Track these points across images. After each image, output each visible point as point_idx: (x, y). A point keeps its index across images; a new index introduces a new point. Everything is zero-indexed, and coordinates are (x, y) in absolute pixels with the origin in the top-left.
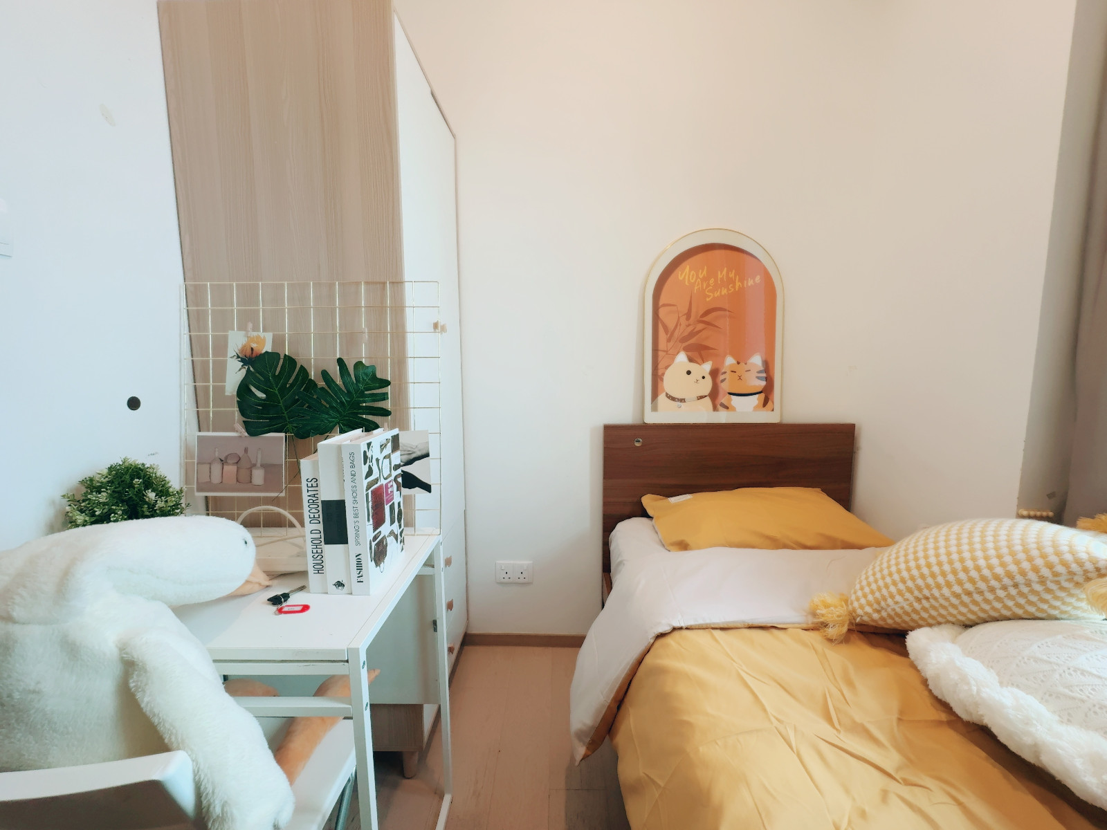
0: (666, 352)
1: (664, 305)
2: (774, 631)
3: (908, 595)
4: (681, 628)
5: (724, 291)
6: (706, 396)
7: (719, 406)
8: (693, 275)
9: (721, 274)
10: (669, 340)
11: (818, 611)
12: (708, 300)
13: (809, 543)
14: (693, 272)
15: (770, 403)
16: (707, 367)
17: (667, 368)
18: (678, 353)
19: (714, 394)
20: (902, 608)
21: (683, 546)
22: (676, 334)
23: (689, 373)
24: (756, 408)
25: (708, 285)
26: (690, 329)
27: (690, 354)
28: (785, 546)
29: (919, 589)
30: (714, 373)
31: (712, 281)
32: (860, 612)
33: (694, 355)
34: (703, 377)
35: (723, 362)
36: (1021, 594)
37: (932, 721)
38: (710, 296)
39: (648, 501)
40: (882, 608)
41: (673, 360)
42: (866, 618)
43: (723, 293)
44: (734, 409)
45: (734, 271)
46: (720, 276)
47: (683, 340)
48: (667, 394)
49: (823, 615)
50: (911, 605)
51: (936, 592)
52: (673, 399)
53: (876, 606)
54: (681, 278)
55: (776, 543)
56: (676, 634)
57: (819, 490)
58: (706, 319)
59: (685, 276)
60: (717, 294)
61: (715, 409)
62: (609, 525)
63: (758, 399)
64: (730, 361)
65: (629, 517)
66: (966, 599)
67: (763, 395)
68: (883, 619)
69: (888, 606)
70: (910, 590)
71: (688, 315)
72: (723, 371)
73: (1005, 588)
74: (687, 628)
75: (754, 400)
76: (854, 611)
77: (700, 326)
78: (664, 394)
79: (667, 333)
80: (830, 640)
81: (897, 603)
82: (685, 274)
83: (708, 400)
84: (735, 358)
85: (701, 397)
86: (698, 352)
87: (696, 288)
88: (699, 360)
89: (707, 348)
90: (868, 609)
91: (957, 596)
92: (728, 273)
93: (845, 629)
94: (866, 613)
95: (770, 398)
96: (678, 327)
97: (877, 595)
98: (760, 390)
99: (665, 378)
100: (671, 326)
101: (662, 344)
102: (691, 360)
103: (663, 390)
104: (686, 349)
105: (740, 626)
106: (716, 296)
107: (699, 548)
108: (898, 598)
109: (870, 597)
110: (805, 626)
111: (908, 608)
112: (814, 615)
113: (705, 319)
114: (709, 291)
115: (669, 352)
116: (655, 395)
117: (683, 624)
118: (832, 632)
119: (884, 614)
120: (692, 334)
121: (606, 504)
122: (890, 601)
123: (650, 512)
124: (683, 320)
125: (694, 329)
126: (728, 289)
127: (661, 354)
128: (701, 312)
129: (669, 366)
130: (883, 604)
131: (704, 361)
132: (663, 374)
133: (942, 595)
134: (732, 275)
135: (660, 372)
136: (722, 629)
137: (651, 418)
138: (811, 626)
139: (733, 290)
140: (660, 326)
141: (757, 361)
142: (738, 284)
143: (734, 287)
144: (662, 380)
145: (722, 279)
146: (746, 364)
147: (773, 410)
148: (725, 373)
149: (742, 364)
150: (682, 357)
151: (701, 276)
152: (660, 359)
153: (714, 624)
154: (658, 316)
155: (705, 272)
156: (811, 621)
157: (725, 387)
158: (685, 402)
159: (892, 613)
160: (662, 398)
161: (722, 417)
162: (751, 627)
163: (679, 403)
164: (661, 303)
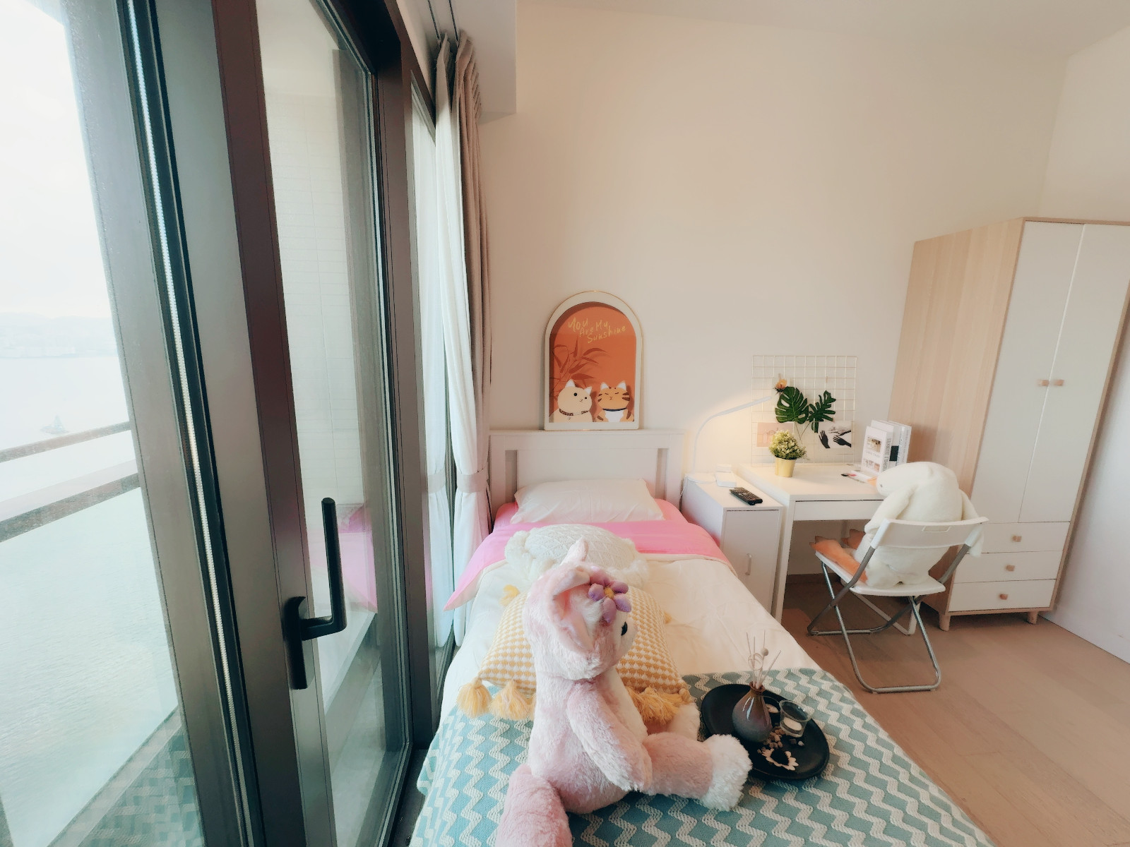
0: (560, 379)
1: (559, 346)
10: (562, 371)
17: (560, 391)
38: (590, 340)
41: (565, 385)
79: (560, 366)
86: (581, 381)
89: (588, 377)
92: (602, 324)
100: (563, 362)
101: (556, 375)
104: (574, 378)
113: (588, 356)
115: (562, 380)
120: (578, 367)
127: (556, 381)
135: (555, 394)
140: (555, 361)
164: (556, 344)
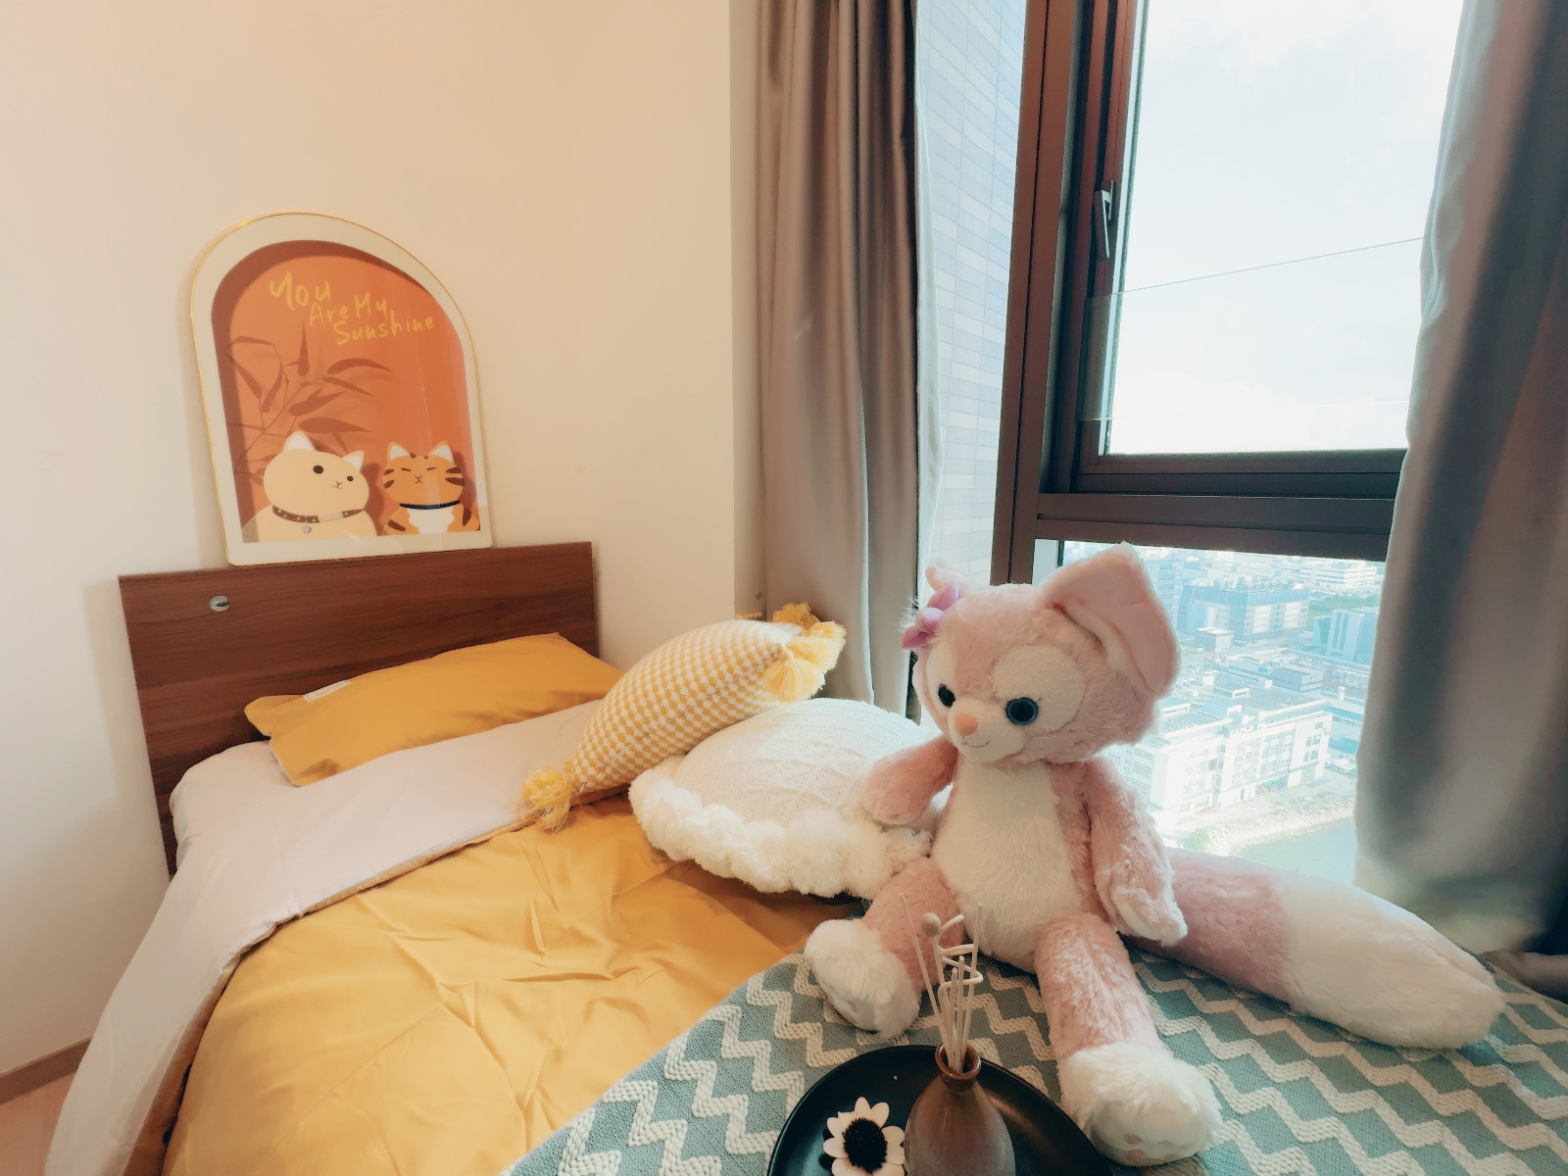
2: (471, 851)
3: (629, 738)
4: (295, 918)
5: (371, 334)
6: (358, 511)
7: (386, 527)
8: (302, 293)
9: (361, 301)
11: (532, 797)
12: (340, 343)
13: (539, 708)
14: (300, 288)
15: (473, 517)
16: (355, 460)
18: (290, 433)
19: (375, 506)
20: (625, 756)
21: (327, 769)
22: (280, 395)
23: (318, 470)
24: (452, 528)
25: (336, 318)
26: (309, 391)
27: (315, 436)
28: (506, 721)
29: (639, 726)
30: (370, 472)
31: (344, 310)
32: (583, 778)
33: (324, 438)
34: (350, 479)
35: (385, 453)
36: (724, 700)
37: (650, 880)
39: (259, 712)
40: (607, 764)
42: (590, 784)
43: (369, 336)
44: (415, 531)
45: (384, 301)
46: (358, 306)
47: (297, 410)
48: (276, 510)
49: (537, 800)
50: (633, 749)
51: (653, 724)
52: (292, 517)
53: (599, 764)
54: (277, 294)
55: (491, 721)
56: (284, 934)
57: (556, 634)
58: (343, 375)
59: (285, 290)
60: (357, 336)
61: (380, 531)
62: (166, 774)
63: (453, 513)
64: (397, 452)
65: (219, 749)
66: (680, 722)
67: (460, 507)
68: (608, 777)
69: (611, 758)
70: (630, 731)
71: (303, 365)
72: (387, 468)
73: (709, 698)
74: (307, 914)
75: (448, 515)
76: (577, 780)
77: (330, 389)
78: (269, 510)
80: (549, 831)
81: (619, 751)
82: (282, 284)
83: (364, 518)
84: (405, 447)
85: (351, 513)
87: (312, 318)
88: (338, 448)
90: (591, 771)
91: (672, 721)
93: (567, 806)
94: (591, 778)
95: (472, 510)
96: (283, 383)
97: (600, 749)
98: (455, 499)
99: (267, 478)
102: (319, 447)
103: (266, 502)
105: (411, 866)
106: (356, 338)
107: (355, 763)
108: (620, 745)
109: (593, 756)
110: (516, 825)
111: (630, 754)
112: (528, 804)
114: (341, 327)
116: (247, 511)
117: (298, 910)
118: (549, 819)
119: (609, 771)
121: (152, 738)
122: (612, 752)
123: (264, 730)
124: (292, 373)
125: (319, 391)
126: (378, 332)
128: (329, 364)
129: (275, 455)
130: (605, 758)
131: (347, 450)
132: (262, 471)
133: (659, 726)
134: (382, 307)
136: (379, 885)
137: (244, 554)
138: (525, 821)
139: (387, 333)
141: (443, 453)
142: (395, 326)
143: (388, 327)
144: (260, 482)
145: (363, 311)
146: (426, 458)
147: (479, 529)
148: (389, 472)
149: (420, 458)
150: (299, 442)
151: (321, 299)
152: (248, 443)
153: (361, 883)
154: (231, 359)
155: (327, 291)
156: (524, 813)
157: (395, 494)
158: (317, 521)
159: (616, 766)
160: (264, 517)
161: (393, 545)
162: (430, 862)
163: (305, 525)
